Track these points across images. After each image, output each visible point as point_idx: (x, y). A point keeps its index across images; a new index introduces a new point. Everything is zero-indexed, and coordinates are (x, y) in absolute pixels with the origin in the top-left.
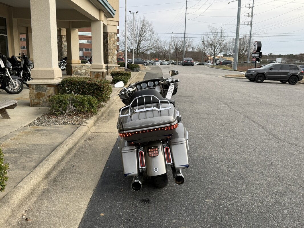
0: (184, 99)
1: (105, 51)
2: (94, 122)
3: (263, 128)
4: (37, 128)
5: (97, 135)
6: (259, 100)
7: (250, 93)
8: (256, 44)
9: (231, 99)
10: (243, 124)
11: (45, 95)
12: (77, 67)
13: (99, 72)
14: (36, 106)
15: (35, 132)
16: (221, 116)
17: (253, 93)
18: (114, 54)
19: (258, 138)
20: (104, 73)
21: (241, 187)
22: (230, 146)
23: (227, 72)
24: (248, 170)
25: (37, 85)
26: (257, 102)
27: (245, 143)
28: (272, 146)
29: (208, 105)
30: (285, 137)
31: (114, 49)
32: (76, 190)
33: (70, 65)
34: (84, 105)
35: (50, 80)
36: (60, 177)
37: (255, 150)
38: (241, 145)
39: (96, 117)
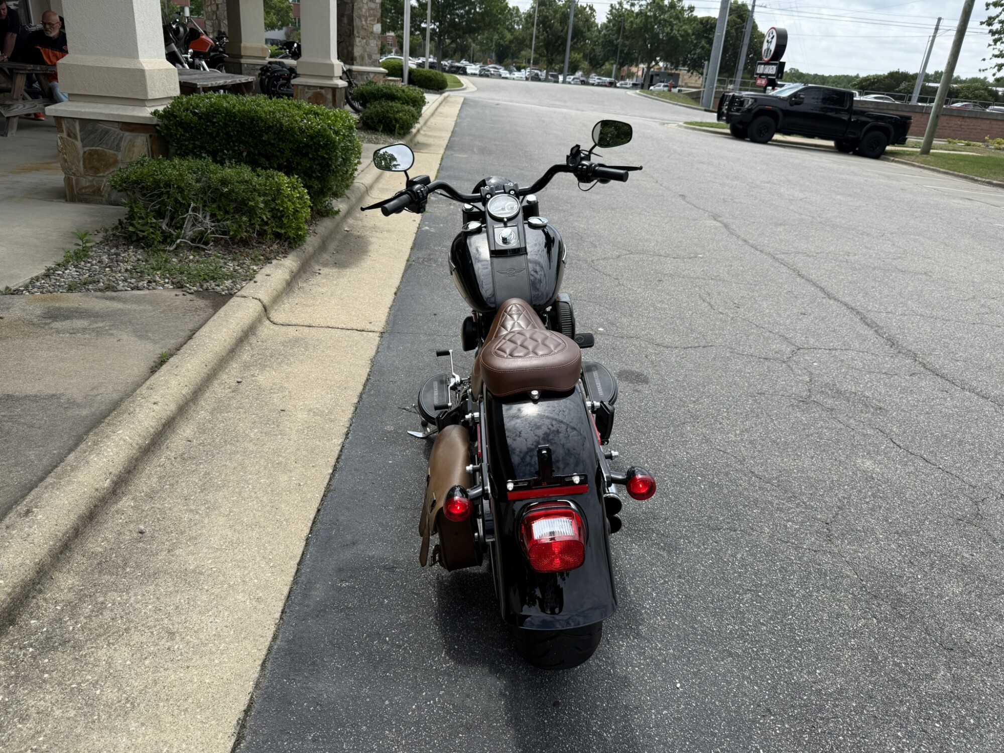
1: (345, 20)
2: (288, 277)
3: (863, 319)
4: (57, 305)
5: (296, 341)
6: (805, 208)
7: (770, 182)
8: (772, 38)
9: (725, 201)
10: (798, 304)
11: (116, 162)
12: (257, 69)
13: (322, 88)
14: (86, 201)
15: (39, 325)
16: (718, 266)
17: (780, 185)
18: (372, 33)
19: (869, 366)
20: (337, 90)
21: (929, 677)
22: (792, 405)
23: (688, 114)
24: (911, 552)
25: (84, 122)
26: (803, 216)
27: (839, 392)
28: (931, 407)
29: (666, 221)
30: (952, 365)
31: (372, 18)
32: (143, 724)
33: (236, 60)
34: (252, 212)
35: (131, 107)
36: (87, 608)
37: (888, 431)
38: (830, 402)
39: (297, 256)
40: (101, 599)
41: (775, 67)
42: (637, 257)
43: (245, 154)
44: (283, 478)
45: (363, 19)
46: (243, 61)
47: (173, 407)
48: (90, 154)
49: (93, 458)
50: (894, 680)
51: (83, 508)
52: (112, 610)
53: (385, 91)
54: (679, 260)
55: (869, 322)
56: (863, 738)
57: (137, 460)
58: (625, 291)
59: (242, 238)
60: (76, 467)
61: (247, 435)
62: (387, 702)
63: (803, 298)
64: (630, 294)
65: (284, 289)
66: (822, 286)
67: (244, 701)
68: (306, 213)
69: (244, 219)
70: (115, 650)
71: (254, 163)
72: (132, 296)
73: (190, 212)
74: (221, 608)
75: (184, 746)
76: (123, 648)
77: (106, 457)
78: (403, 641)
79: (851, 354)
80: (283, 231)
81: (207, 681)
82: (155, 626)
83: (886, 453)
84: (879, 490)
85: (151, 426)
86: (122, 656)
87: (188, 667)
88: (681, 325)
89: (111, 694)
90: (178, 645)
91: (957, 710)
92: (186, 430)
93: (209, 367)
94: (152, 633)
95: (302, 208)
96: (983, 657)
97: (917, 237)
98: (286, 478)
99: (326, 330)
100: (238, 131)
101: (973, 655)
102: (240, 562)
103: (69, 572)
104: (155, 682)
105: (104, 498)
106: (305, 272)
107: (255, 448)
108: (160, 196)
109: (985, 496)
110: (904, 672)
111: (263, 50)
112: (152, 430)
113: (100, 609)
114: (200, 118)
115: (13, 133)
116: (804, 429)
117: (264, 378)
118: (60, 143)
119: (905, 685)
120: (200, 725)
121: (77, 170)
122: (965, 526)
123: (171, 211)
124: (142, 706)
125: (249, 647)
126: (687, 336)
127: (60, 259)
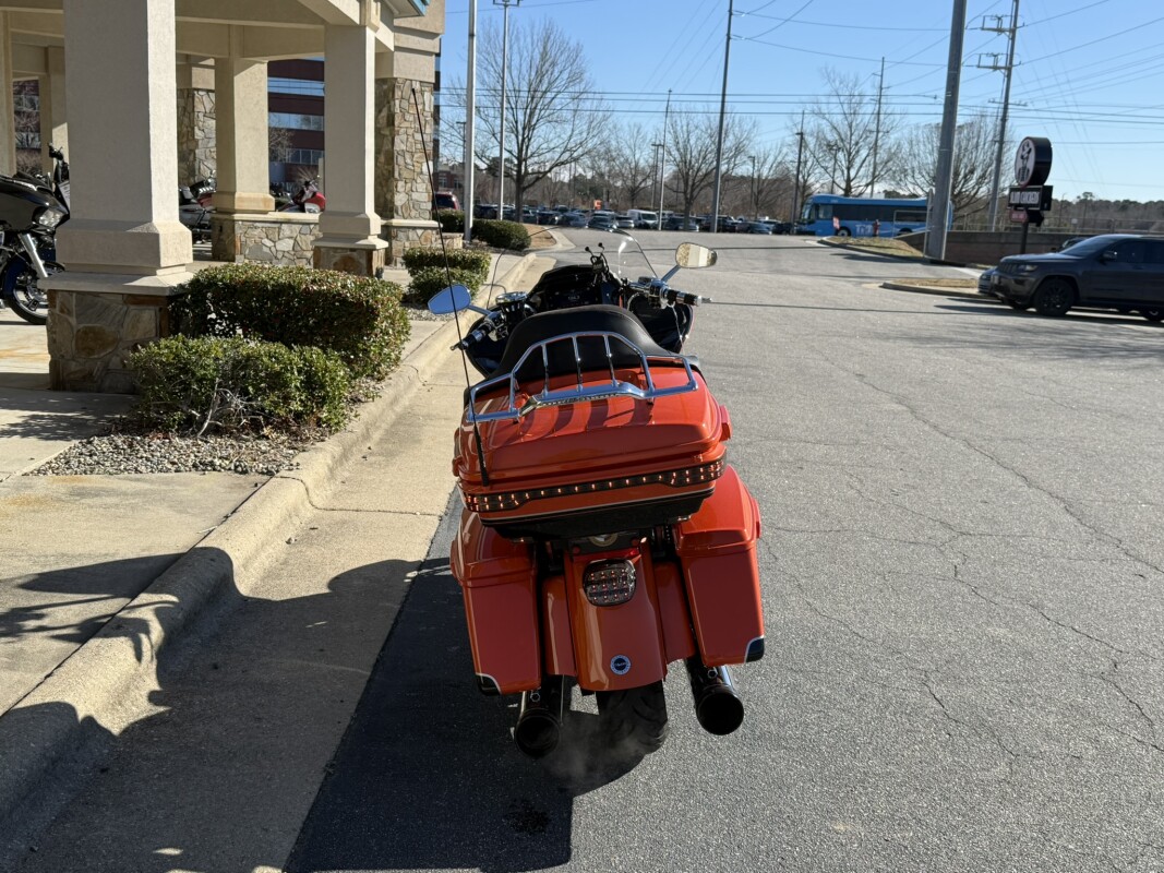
1: (382, 159)
2: (330, 462)
3: (1068, 509)
5: (343, 524)
6: (1044, 388)
8: (1029, 152)
9: (922, 380)
10: (981, 492)
11: (116, 340)
12: (256, 228)
13: (353, 250)
14: (75, 390)
15: (68, 502)
19: (1049, 551)
22: (929, 583)
25: (82, 295)
29: (825, 405)
31: (420, 154)
33: (226, 218)
37: (1040, 607)
38: (979, 581)
41: (1037, 194)
42: (773, 444)
45: (408, 156)
46: (237, 216)
48: (85, 333)
50: (949, 770)
52: (200, 706)
54: (832, 447)
55: (1074, 510)
63: (991, 486)
66: (1026, 474)
71: (288, 339)
72: (159, 478)
74: (299, 705)
76: (217, 726)
79: (1031, 540)
81: (296, 745)
82: (242, 715)
83: (1027, 624)
84: (1002, 651)
86: (217, 730)
87: (277, 737)
88: (814, 511)
89: (214, 750)
90: (266, 725)
99: (376, 513)
109: (1131, 659)
111: (265, 201)
116: (934, 602)
118: (50, 320)
121: (68, 352)
122: (1091, 680)
123: (194, 390)
126: (819, 521)
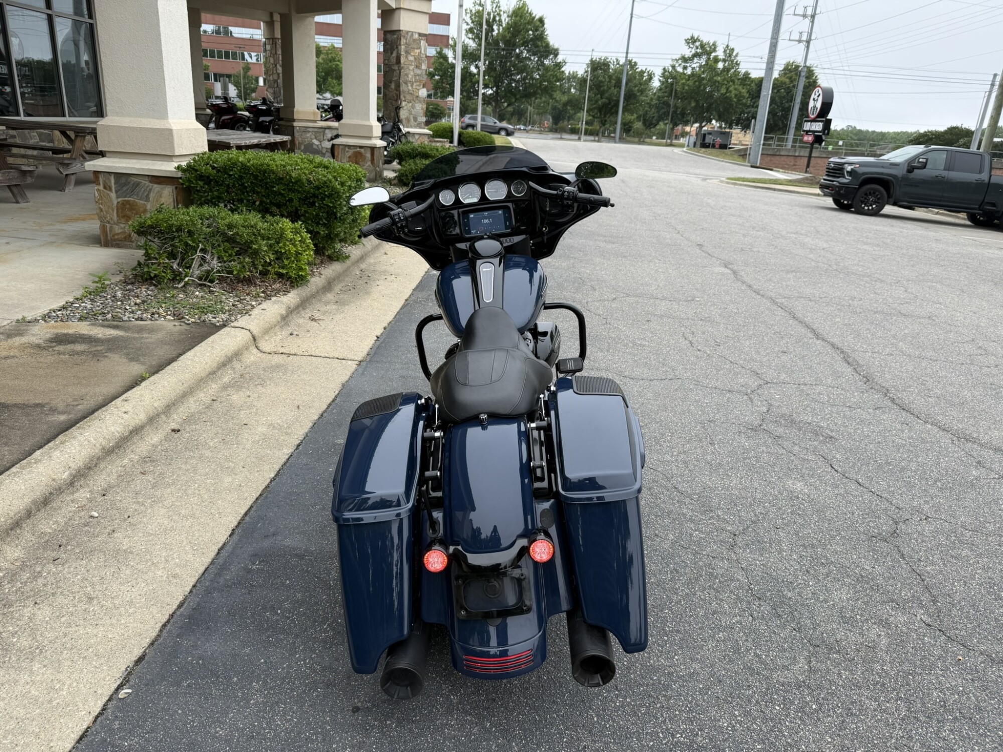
0: (602, 245)
1: (393, 85)
2: (284, 312)
4: (66, 332)
5: (278, 366)
6: (824, 257)
7: (796, 233)
8: (818, 96)
9: (742, 250)
10: (782, 343)
11: (144, 211)
12: (309, 132)
13: (361, 147)
14: (118, 246)
15: (45, 348)
16: (712, 308)
17: (807, 235)
18: (417, 97)
19: (834, 400)
20: (375, 150)
21: (785, 667)
22: (740, 432)
23: (733, 170)
24: (811, 562)
25: (119, 176)
26: (820, 264)
27: (793, 422)
28: (885, 437)
29: (673, 268)
30: (923, 400)
31: (418, 83)
32: (45, 666)
33: (288, 124)
34: (256, 253)
35: (160, 163)
36: (25, 576)
37: (830, 457)
38: (780, 430)
39: (298, 294)
40: (38, 569)
41: (821, 124)
42: (632, 300)
43: (257, 203)
44: (228, 480)
45: (409, 85)
46: (295, 124)
47: (142, 417)
48: (123, 204)
49: (57, 453)
50: (750, 669)
51: (38, 494)
52: (46, 578)
53: (420, 150)
54: (674, 303)
55: (850, 360)
56: (699, 714)
57: (98, 459)
58: (610, 329)
59: (244, 277)
60: (40, 461)
61: (206, 443)
62: (262, 661)
63: (790, 338)
64: (613, 332)
65: (278, 322)
66: (814, 328)
67: (137, 653)
68: (309, 254)
69: (247, 260)
70: (39, 609)
71: (264, 211)
72: (135, 326)
73: (198, 254)
74: (140, 580)
75: (75, 684)
76: (46, 608)
77: (68, 454)
78: (293, 613)
79: (820, 388)
80: (285, 271)
81: (110, 636)
82: (78, 592)
83: (820, 477)
84: (799, 508)
85: (117, 431)
86: (44, 613)
87: (97, 625)
88: (654, 360)
89: (24, 642)
90: (94, 607)
91: (803, 697)
92: (154, 438)
93: (186, 385)
94: (74, 597)
95: (305, 251)
96: (847, 654)
97: (934, 284)
98: (230, 480)
99: (309, 358)
100: (252, 183)
101: (838, 652)
102: (168, 545)
103: (17, 546)
104: (65, 635)
105: (60, 488)
106: (304, 309)
107: (210, 454)
108: (173, 239)
109: (909, 517)
110: (762, 662)
111: (314, 113)
112: (118, 435)
113: (36, 576)
114: (219, 171)
115: (70, 189)
116: (744, 453)
117: (237, 398)
118: (97, 195)
119: (758, 674)
120: (93, 669)
121: (112, 219)
122: (876, 543)
123: (181, 252)
124: (48, 653)
125: (155, 612)
126: (657, 369)
127: (78, 294)
